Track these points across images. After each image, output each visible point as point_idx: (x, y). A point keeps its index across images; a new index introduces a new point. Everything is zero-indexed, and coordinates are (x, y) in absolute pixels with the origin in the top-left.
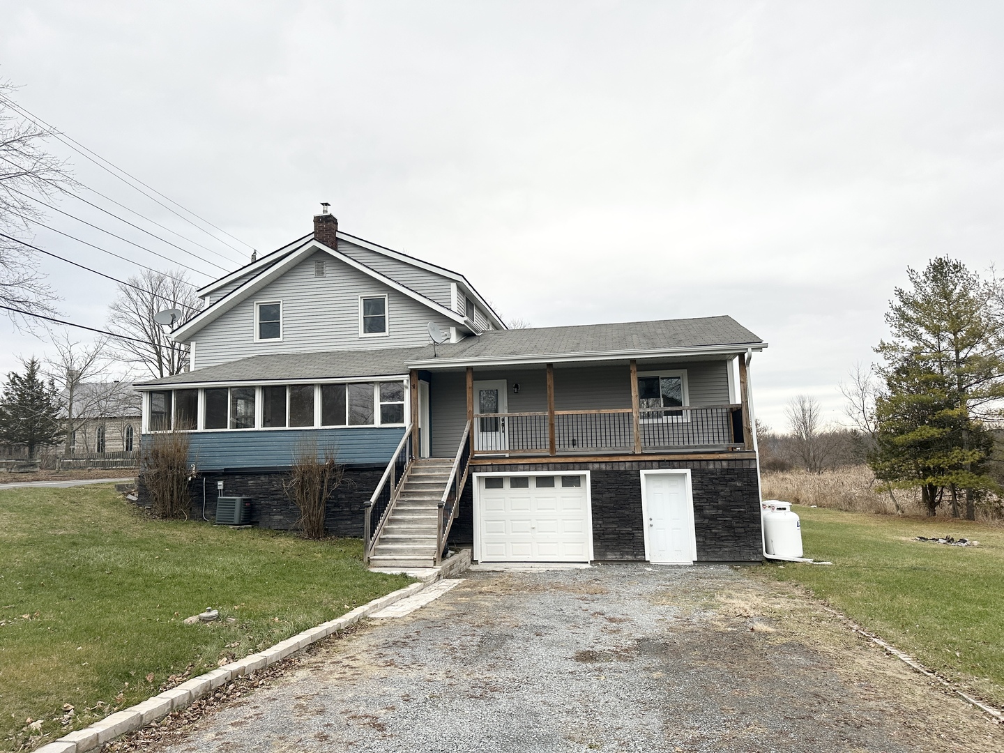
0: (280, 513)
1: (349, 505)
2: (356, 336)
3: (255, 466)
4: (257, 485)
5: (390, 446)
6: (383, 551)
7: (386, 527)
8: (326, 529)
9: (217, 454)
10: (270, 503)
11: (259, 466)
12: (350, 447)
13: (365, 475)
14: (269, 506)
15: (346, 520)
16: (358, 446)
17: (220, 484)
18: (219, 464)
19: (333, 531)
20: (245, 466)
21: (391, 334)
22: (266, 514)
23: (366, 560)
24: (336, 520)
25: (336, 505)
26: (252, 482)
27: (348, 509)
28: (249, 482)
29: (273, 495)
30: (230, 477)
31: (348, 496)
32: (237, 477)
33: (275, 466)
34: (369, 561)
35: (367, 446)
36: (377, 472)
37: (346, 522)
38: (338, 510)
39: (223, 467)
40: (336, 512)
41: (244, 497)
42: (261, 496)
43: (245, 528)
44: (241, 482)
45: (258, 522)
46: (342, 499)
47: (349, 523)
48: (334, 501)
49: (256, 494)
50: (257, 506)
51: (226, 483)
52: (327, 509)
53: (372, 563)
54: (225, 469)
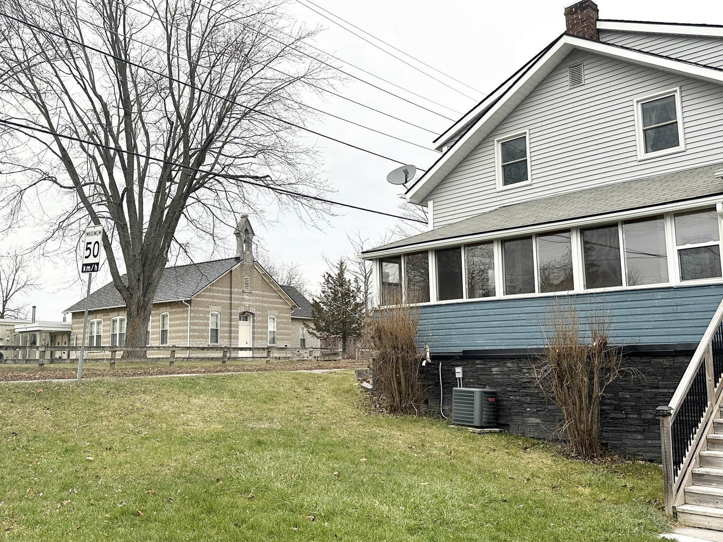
0: (536, 414)
1: (637, 410)
2: (634, 159)
3: (499, 347)
4: (502, 373)
5: (700, 315)
6: (702, 499)
7: (705, 453)
8: (603, 444)
9: (453, 332)
10: (522, 399)
11: (504, 348)
12: (631, 318)
13: (660, 363)
14: (521, 404)
15: (634, 432)
16: (645, 318)
17: (459, 372)
18: (457, 344)
19: (615, 447)
20: (487, 348)
21: (689, 146)
22: (517, 414)
23: (669, 511)
24: (619, 431)
25: (617, 409)
26: (496, 369)
27: (635, 416)
28: (493, 369)
29: (524, 388)
30: (470, 362)
31: (635, 394)
32: (478, 362)
33: (525, 347)
34: (675, 514)
35: (661, 317)
36: (681, 359)
37: (634, 436)
38: (620, 415)
39: (460, 349)
40: (618, 419)
41: (487, 389)
42: (509, 389)
43: (491, 432)
44: (482, 369)
45: (508, 425)
46: (625, 399)
47: (639, 437)
48: (614, 402)
49: (502, 385)
50: (505, 403)
51: (465, 369)
52: (602, 413)
53: (681, 518)
54: (464, 352)
